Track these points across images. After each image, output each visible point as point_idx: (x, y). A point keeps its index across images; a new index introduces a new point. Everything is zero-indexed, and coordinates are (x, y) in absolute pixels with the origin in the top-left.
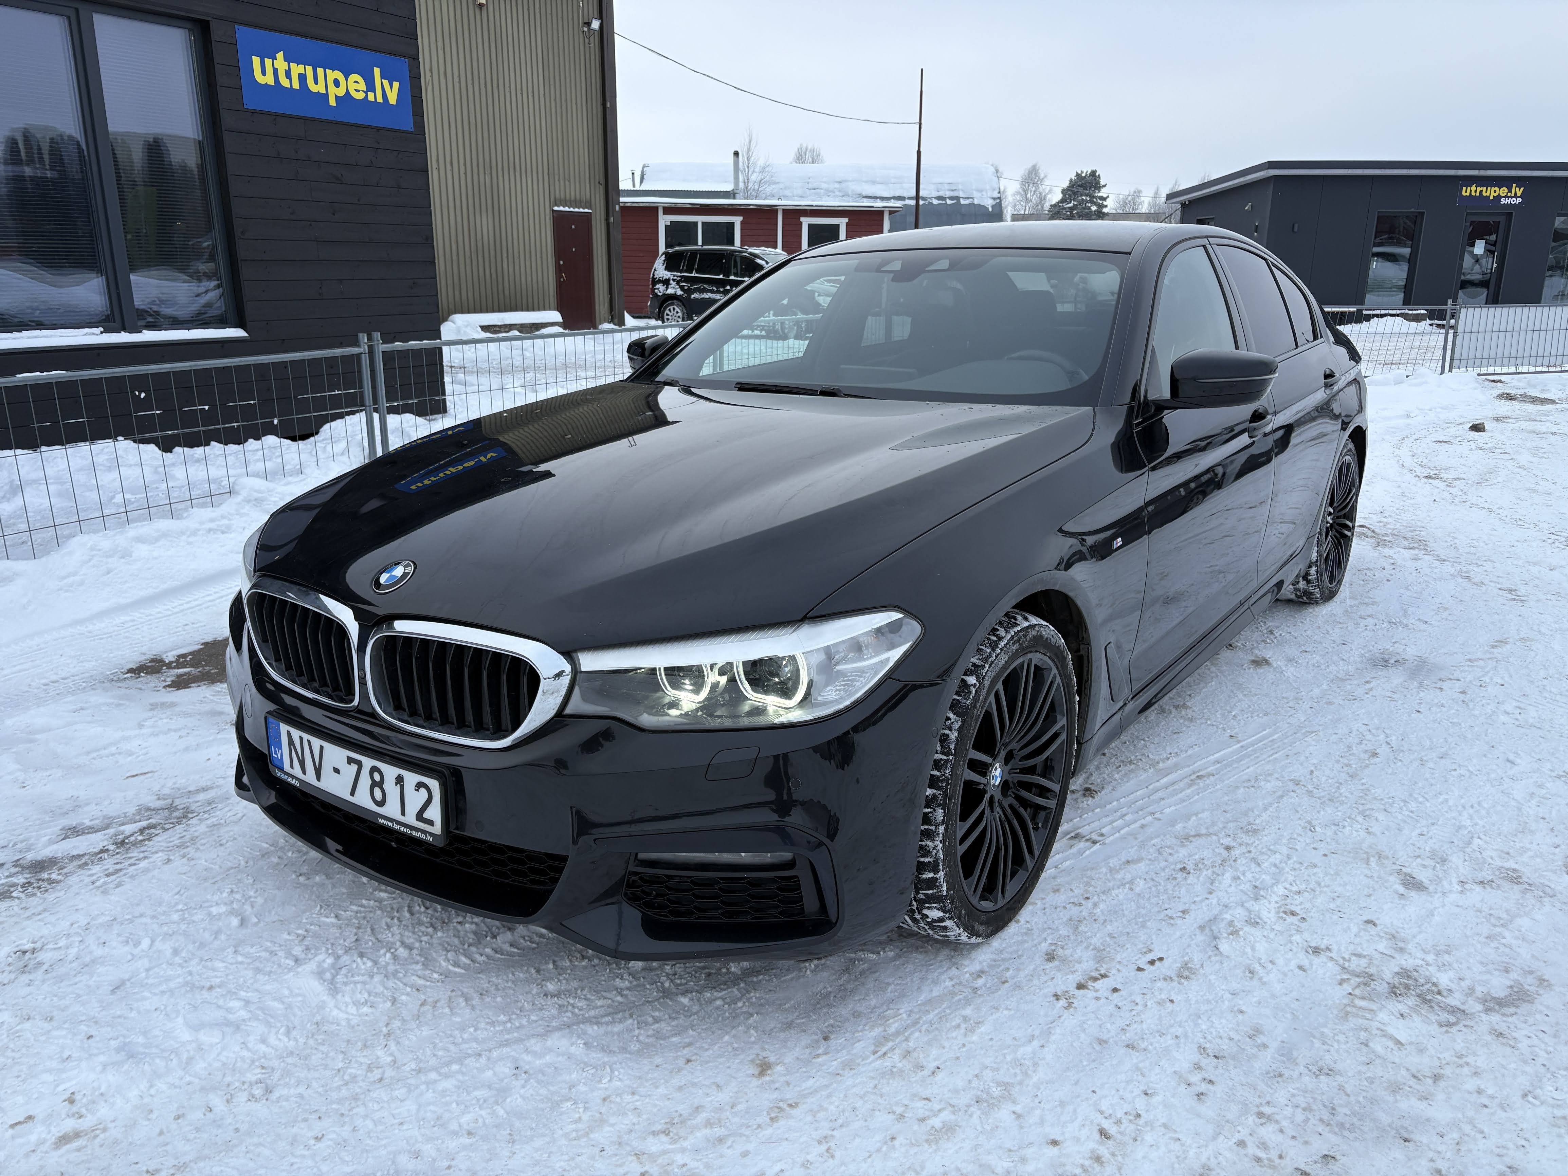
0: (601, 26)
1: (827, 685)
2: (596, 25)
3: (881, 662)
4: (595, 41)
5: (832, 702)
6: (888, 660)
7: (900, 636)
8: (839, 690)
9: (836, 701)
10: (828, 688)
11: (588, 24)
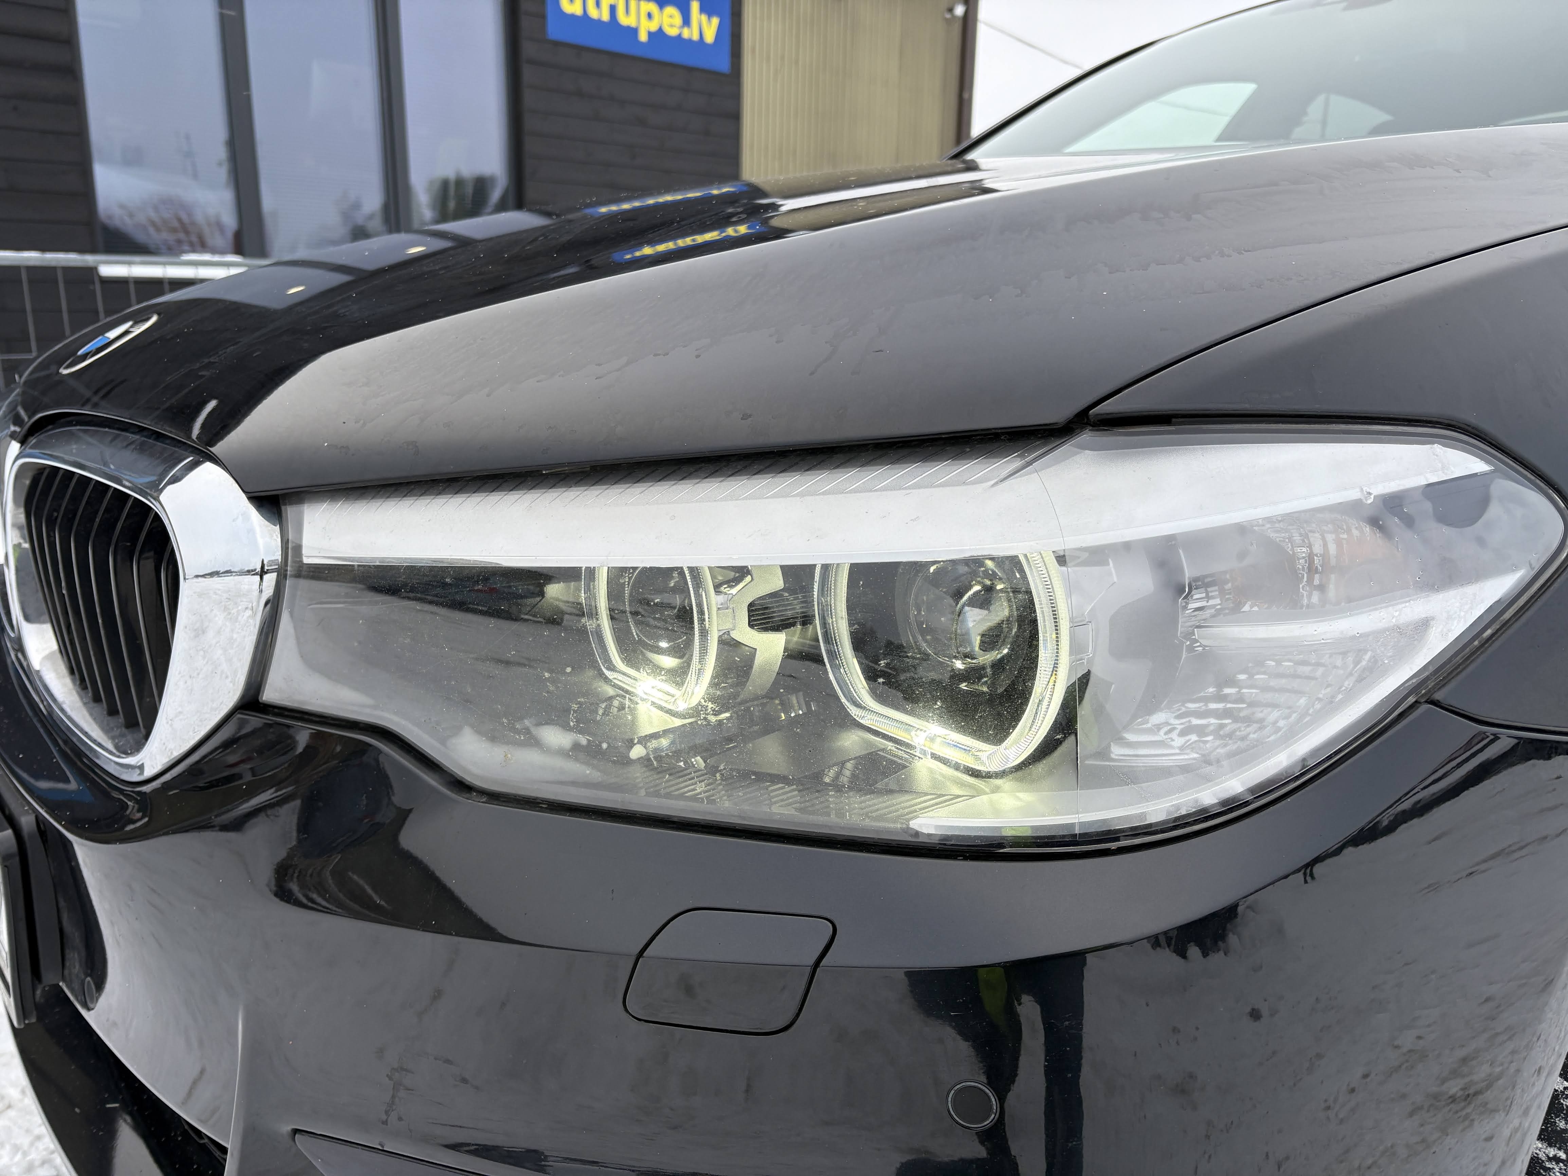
0: (966, 13)
1: (1149, 705)
2: (960, 10)
3: (1398, 630)
4: (957, 28)
5: (1165, 772)
6: (1423, 625)
7: (1481, 541)
8: (1201, 731)
9: (1185, 769)
10: (1158, 718)
11: (951, 10)
